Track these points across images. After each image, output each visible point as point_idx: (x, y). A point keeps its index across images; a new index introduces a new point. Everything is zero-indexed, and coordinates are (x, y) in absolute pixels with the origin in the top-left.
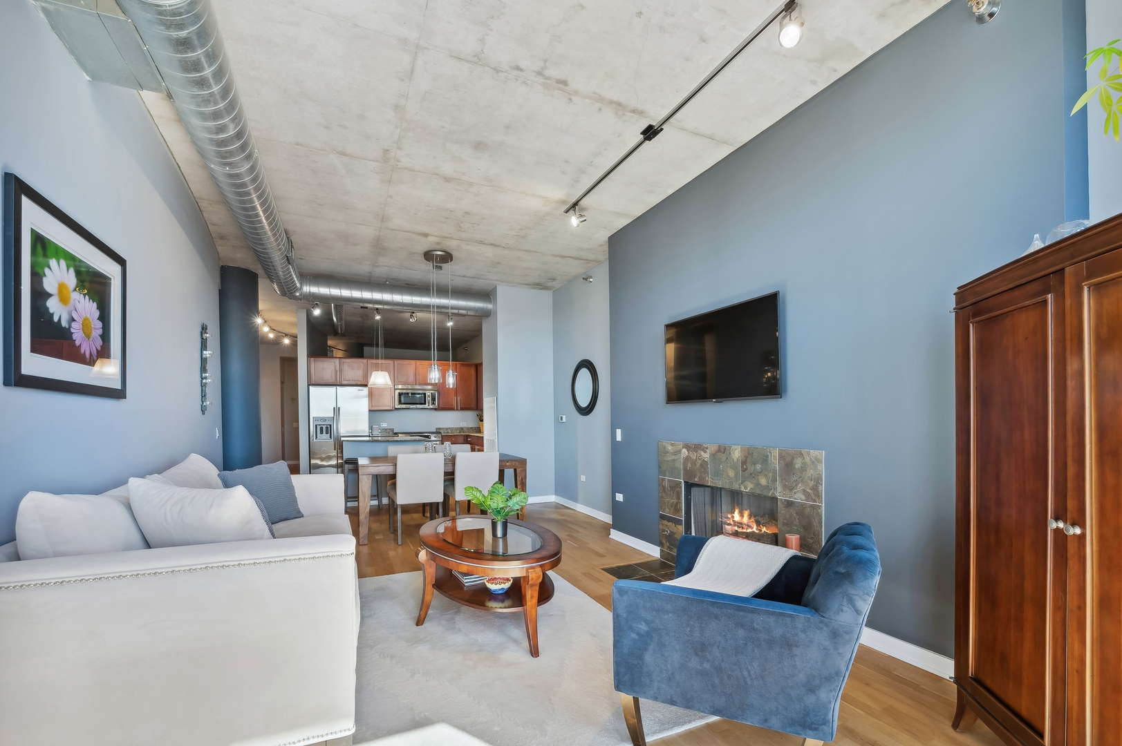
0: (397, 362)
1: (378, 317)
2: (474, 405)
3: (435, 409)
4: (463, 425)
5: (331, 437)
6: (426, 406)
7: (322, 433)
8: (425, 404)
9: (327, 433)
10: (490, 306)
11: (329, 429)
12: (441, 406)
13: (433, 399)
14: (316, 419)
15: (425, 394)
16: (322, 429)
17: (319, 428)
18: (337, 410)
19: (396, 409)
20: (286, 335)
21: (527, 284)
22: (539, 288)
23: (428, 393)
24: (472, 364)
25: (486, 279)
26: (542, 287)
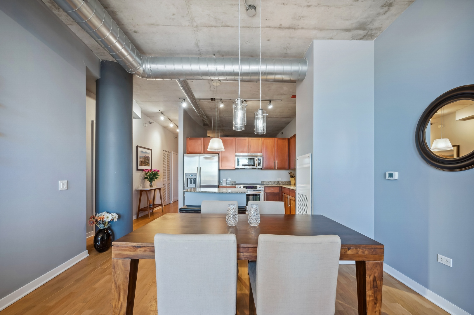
0: (237, 139)
1: (222, 106)
2: (287, 166)
3: (261, 169)
4: (280, 179)
5: (195, 186)
6: (255, 167)
7: (191, 183)
8: (254, 165)
9: (194, 183)
10: (304, 68)
12: (265, 167)
13: (260, 162)
14: (187, 174)
15: (254, 159)
17: (189, 180)
18: (199, 169)
19: (236, 169)
21: (348, 30)
22: (361, 37)
23: (256, 158)
24: (286, 138)
25: (302, 28)
26: (365, 31)
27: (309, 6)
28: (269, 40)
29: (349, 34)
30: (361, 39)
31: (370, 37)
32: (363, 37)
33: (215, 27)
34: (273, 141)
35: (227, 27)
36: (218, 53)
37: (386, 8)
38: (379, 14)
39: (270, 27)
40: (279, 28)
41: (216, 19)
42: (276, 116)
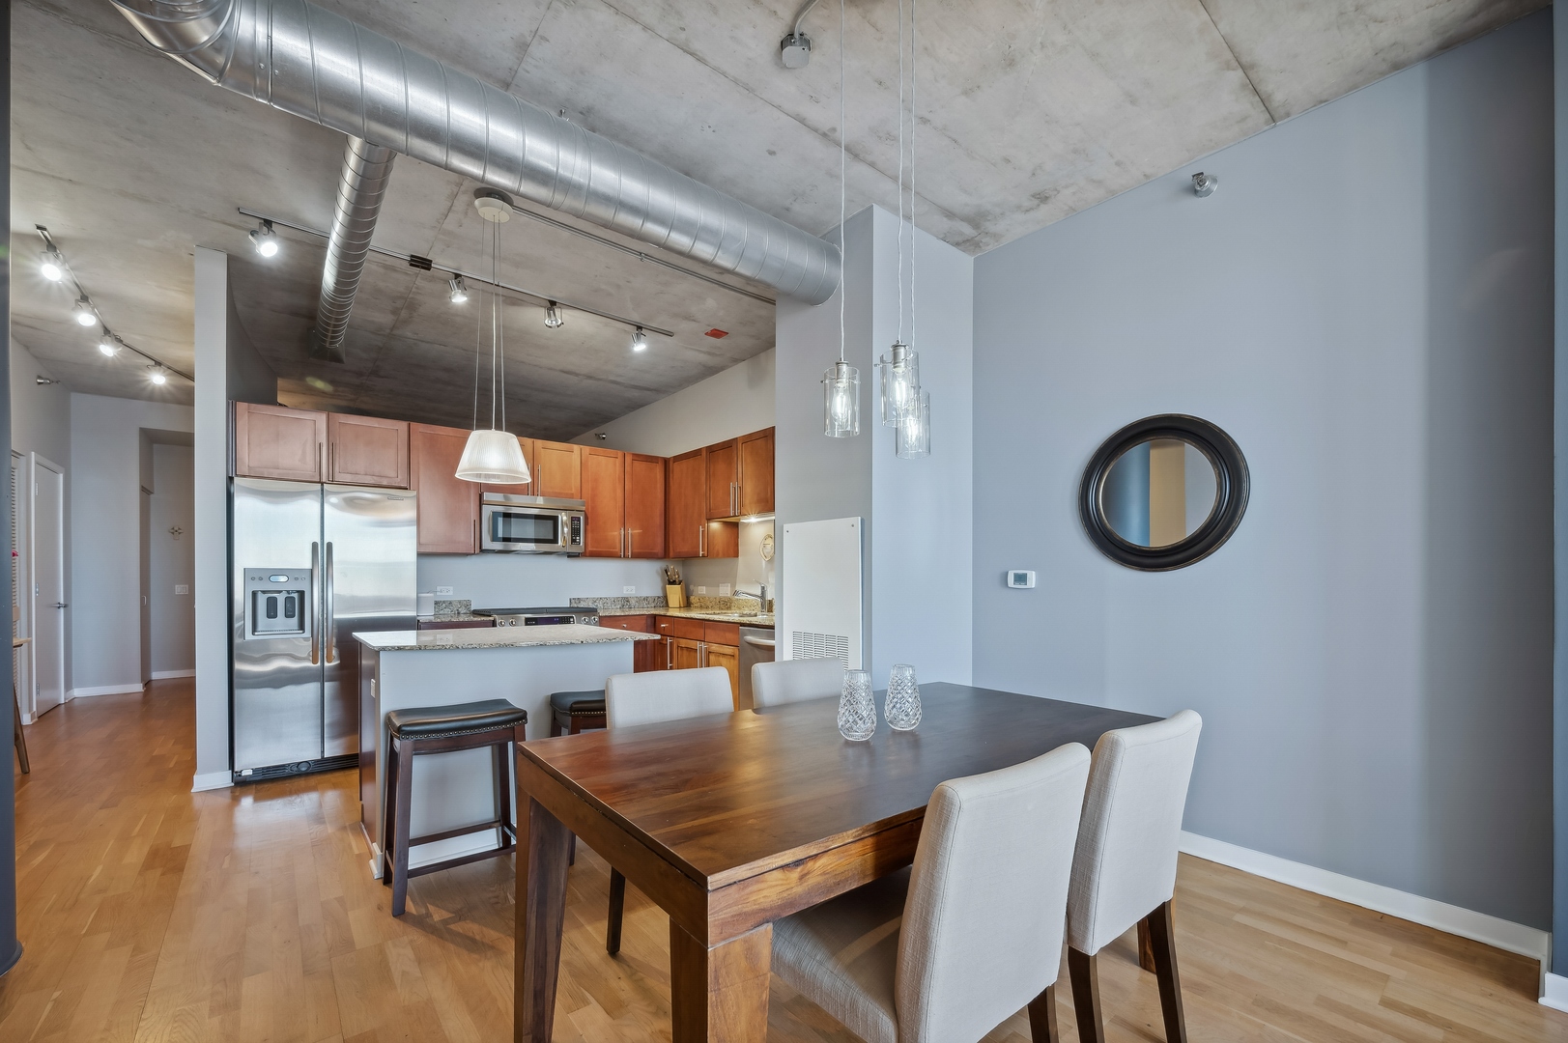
1: (459, 299)
2: (659, 549)
3: (578, 555)
4: (629, 591)
5: (302, 627)
6: (560, 547)
7: (272, 613)
8: (557, 541)
9: (289, 615)
10: (833, 270)
11: (296, 606)
12: (590, 549)
13: (575, 532)
14: (253, 576)
15: (555, 519)
16: (272, 604)
17: (262, 601)
18: (323, 553)
19: (482, 552)
20: (158, 364)
21: (950, 214)
22: (960, 239)
23: (563, 517)
24: (657, 458)
25: (872, 165)
26: (974, 231)
27: (924, 121)
28: (772, 153)
29: (945, 224)
30: (957, 244)
31: (973, 247)
32: (964, 242)
33: (646, 28)
34: (618, 462)
35: (685, 51)
36: (581, 113)
37: (1036, 202)
38: (1019, 207)
39: (802, 121)
40: (824, 135)
41: (670, 6)
42: (619, 379)
